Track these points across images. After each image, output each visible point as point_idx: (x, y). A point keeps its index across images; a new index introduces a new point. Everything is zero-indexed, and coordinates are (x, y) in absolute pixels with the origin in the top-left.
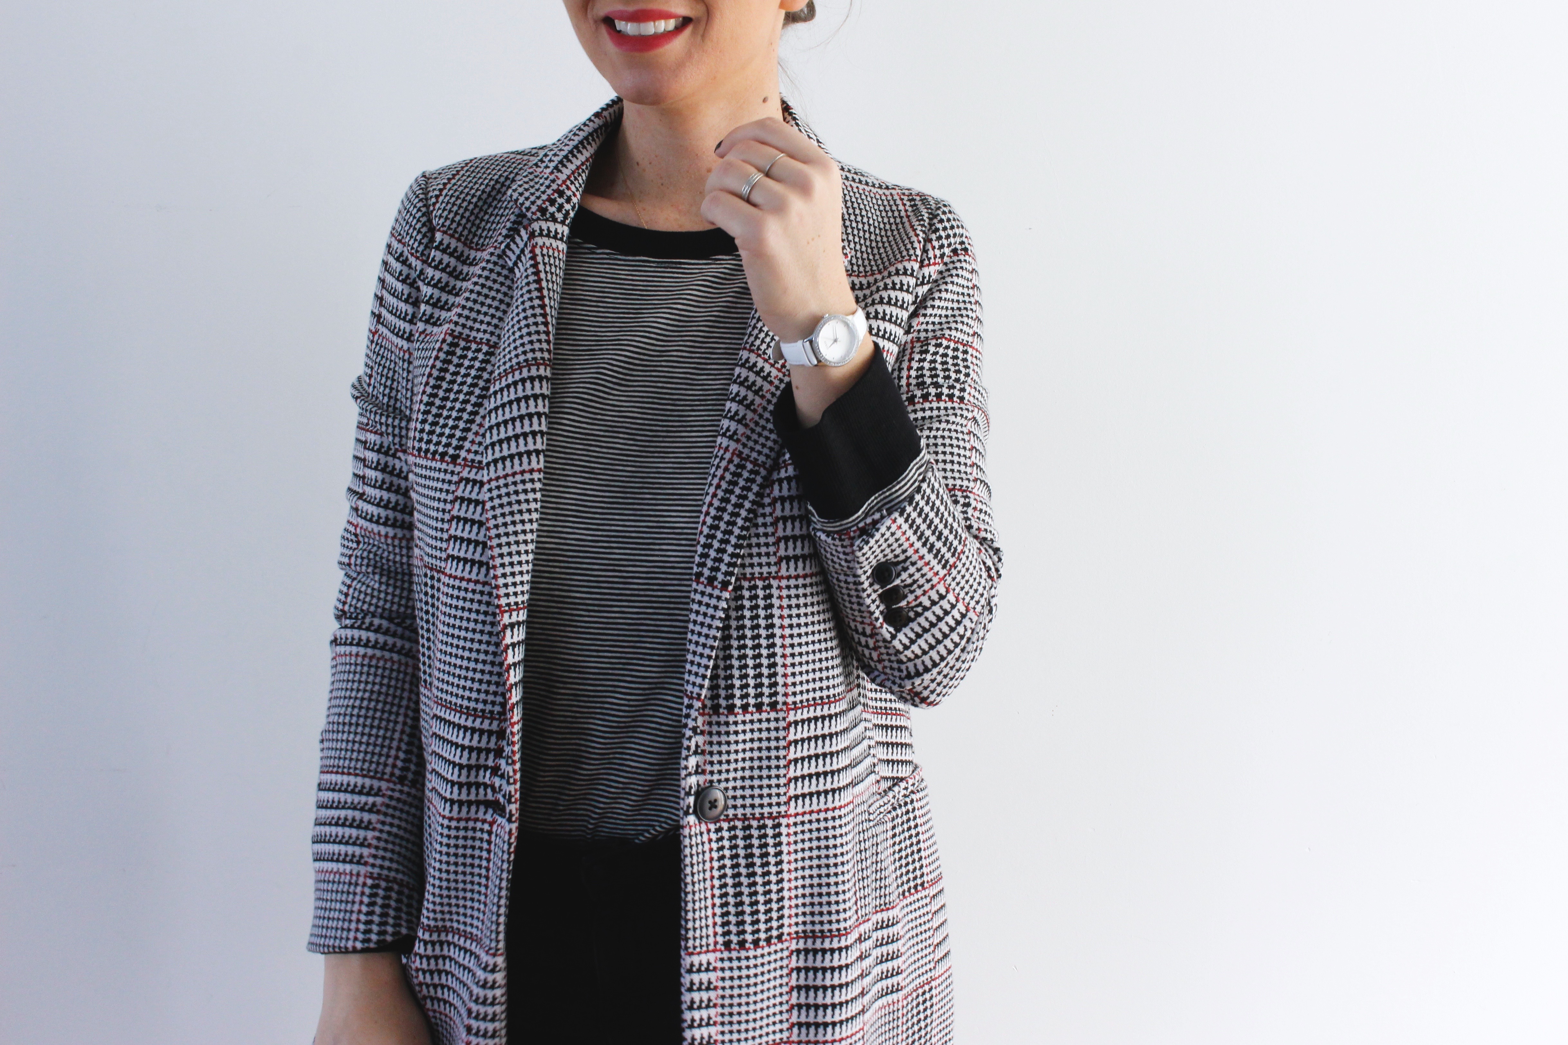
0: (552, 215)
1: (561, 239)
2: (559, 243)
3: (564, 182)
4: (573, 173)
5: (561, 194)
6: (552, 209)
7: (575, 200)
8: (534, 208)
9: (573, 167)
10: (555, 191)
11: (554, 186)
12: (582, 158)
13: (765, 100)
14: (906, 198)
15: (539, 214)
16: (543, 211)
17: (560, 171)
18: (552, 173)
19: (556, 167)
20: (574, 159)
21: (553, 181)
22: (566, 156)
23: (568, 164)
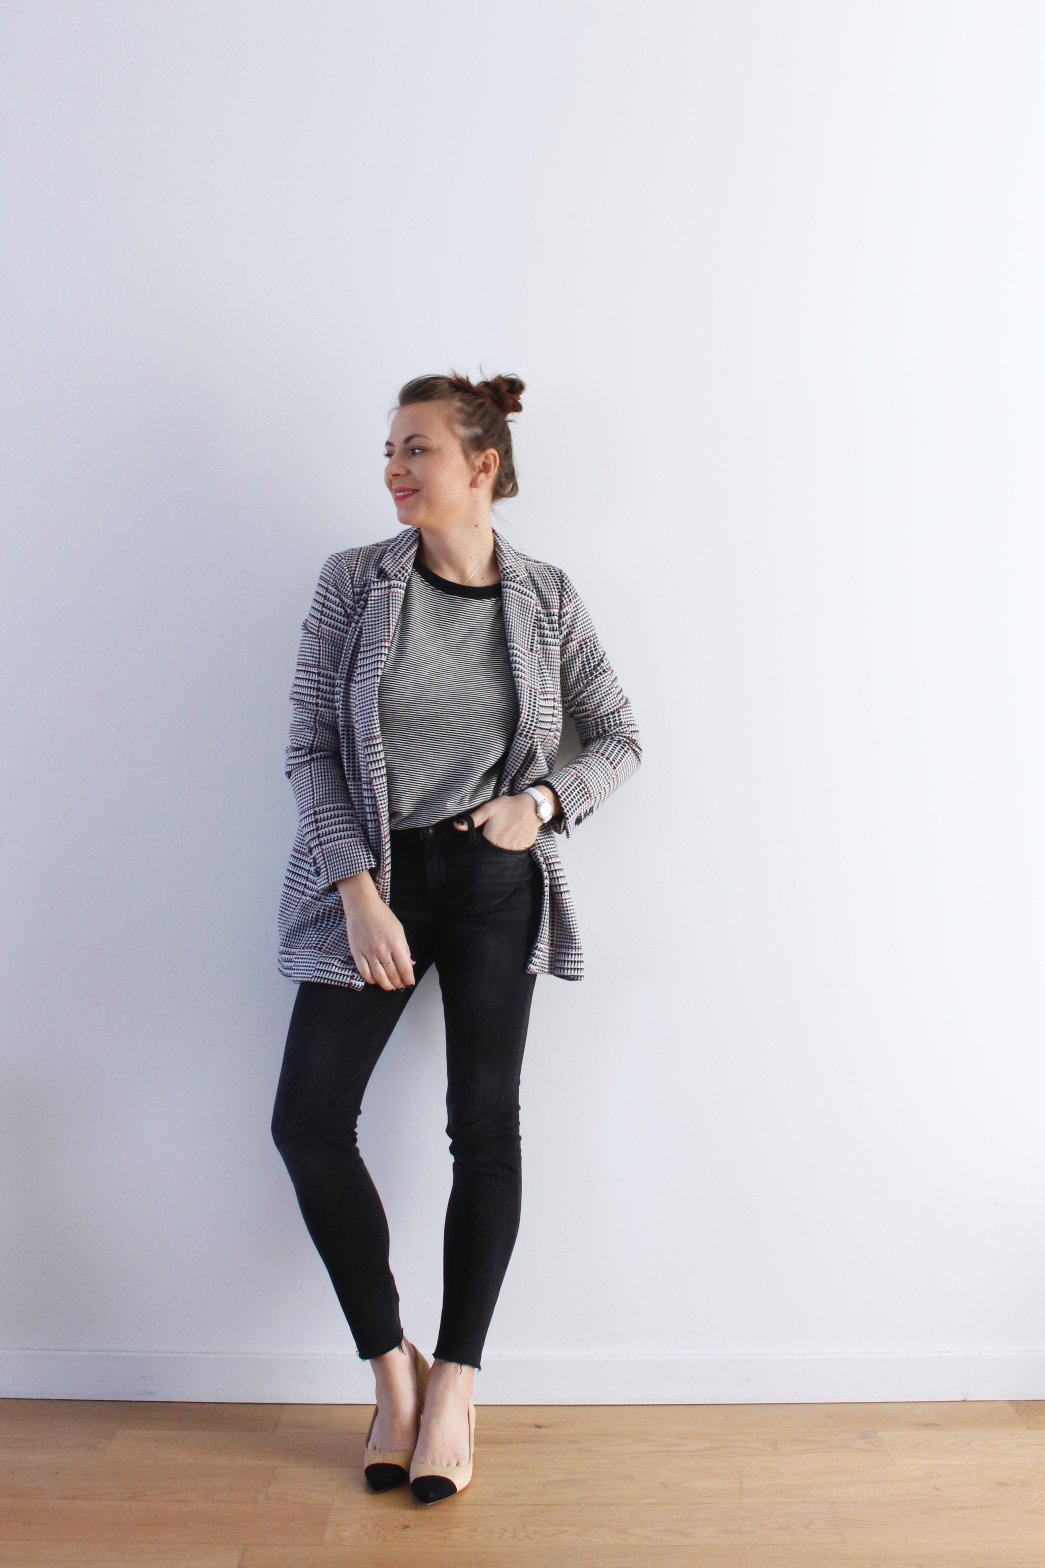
0: (400, 578)
1: (402, 589)
2: (401, 590)
3: (405, 563)
4: (408, 559)
5: (403, 568)
6: (400, 575)
7: (409, 571)
8: (392, 574)
9: (408, 556)
10: (401, 567)
11: (401, 565)
12: (412, 552)
13: (476, 526)
14: (546, 568)
15: (394, 577)
16: (396, 576)
17: (403, 558)
18: (399, 559)
19: (401, 556)
20: (408, 553)
21: (400, 563)
22: (405, 552)
23: (406, 555)
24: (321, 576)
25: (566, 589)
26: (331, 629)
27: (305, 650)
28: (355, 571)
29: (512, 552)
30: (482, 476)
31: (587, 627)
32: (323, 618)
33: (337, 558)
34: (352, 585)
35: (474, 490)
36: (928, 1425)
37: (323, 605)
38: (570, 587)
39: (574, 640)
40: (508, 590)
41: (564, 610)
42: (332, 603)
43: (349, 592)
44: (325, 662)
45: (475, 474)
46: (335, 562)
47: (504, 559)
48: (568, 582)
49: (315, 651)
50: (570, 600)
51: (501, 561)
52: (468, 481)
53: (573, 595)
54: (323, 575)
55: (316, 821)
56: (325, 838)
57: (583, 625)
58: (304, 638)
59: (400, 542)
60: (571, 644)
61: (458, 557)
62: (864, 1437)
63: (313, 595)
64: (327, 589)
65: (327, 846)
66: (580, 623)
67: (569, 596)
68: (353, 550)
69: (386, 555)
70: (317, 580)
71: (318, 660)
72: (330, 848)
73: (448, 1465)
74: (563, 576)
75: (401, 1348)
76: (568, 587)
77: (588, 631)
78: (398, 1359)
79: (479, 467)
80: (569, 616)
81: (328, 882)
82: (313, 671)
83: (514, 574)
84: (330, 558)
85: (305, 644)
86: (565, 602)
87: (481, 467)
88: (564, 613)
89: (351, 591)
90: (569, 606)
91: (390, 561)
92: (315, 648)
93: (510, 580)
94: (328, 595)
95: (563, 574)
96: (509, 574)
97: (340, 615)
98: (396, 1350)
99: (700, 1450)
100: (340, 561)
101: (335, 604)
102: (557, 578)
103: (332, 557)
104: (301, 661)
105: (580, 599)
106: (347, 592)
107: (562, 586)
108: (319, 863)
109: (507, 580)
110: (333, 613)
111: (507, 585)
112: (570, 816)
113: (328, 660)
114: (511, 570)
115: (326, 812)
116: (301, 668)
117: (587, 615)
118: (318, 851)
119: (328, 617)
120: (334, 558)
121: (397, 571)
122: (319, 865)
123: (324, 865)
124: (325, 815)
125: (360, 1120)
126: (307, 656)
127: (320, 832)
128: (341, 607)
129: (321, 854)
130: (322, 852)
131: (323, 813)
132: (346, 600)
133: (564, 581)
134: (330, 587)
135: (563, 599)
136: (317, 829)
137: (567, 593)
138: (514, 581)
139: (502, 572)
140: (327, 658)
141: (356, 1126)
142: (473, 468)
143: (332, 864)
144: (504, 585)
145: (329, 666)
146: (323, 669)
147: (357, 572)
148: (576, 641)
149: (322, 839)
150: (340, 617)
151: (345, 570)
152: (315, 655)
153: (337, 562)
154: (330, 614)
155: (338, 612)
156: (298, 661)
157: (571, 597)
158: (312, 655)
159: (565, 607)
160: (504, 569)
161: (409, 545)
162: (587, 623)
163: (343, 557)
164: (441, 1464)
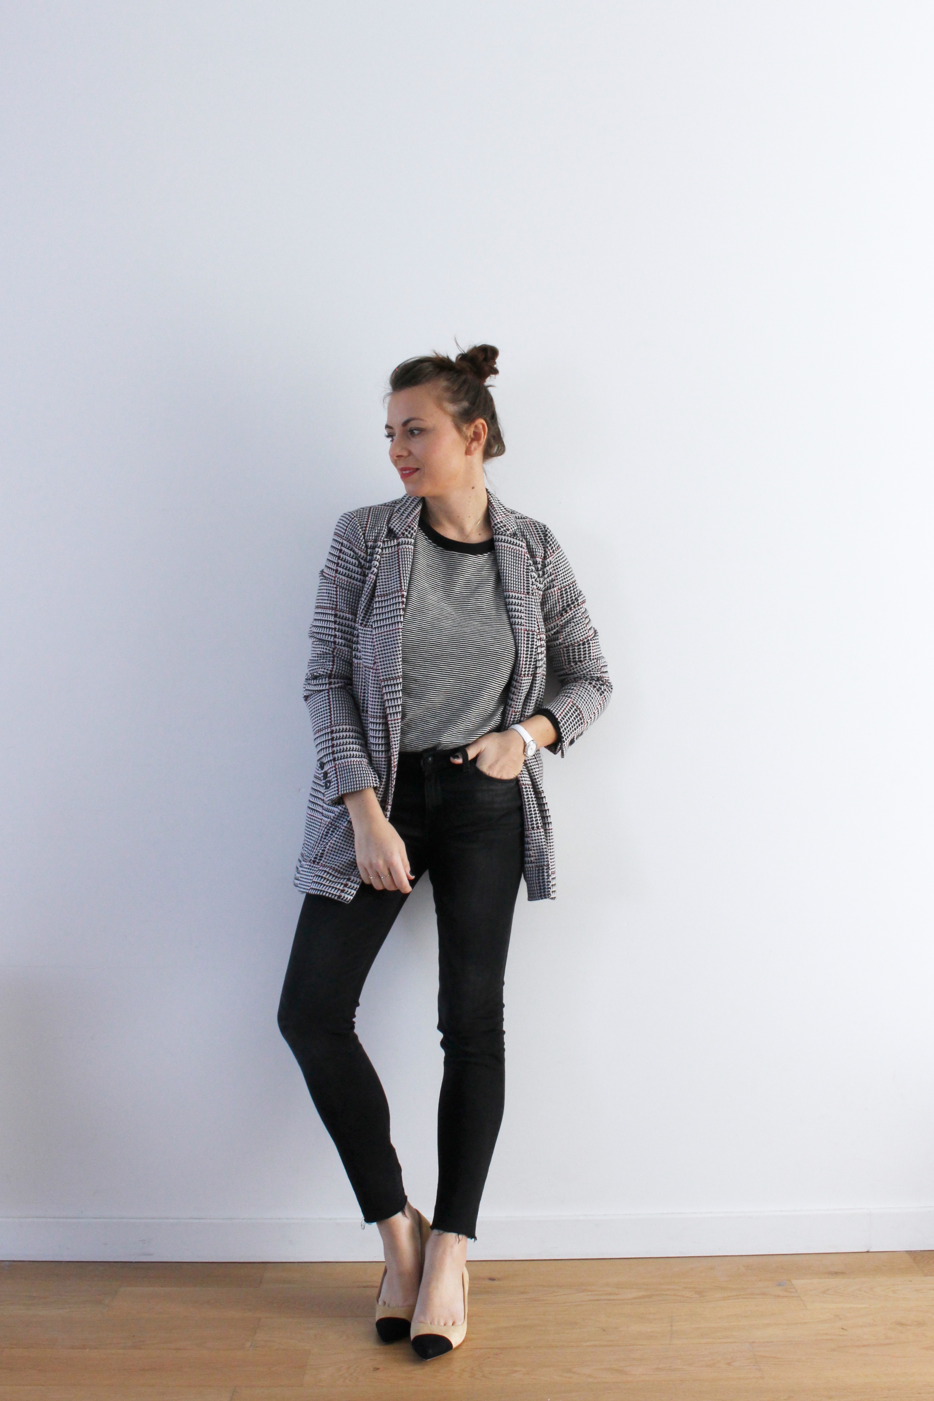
0: (407, 535)
1: (411, 544)
2: (409, 546)
3: (410, 522)
4: (413, 518)
5: (410, 527)
6: (406, 533)
7: (415, 528)
8: (400, 533)
9: (413, 516)
10: (407, 526)
11: (407, 524)
12: (416, 512)
13: (473, 488)
15: (402, 535)
16: (403, 534)
17: (408, 518)
18: (405, 519)
19: (407, 517)
20: (413, 513)
21: (406, 522)
22: (410, 512)
23: (411, 515)
24: (335, 532)
25: (549, 542)
26: (346, 578)
27: (323, 594)
28: (366, 527)
29: (502, 508)
30: (475, 444)
31: (567, 575)
32: (339, 569)
33: (349, 516)
34: (365, 540)
35: (469, 457)
36: (836, 1273)
37: (339, 557)
38: (553, 540)
39: (556, 586)
40: (500, 544)
41: (548, 560)
42: (347, 555)
43: (363, 545)
44: (341, 605)
45: (468, 444)
46: (349, 520)
47: (496, 515)
48: (551, 535)
49: (333, 596)
50: (553, 552)
51: (493, 517)
52: (463, 450)
53: (556, 546)
54: (337, 531)
55: (332, 739)
56: (339, 755)
57: (565, 574)
58: (321, 585)
59: (405, 503)
60: (552, 590)
61: (458, 517)
62: (779, 1285)
63: (329, 549)
64: (342, 544)
65: (340, 761)
66: (562, 572)
67: (552, 548)
68: (363, 509)
69: (393, 516)
70: (332, 536)
71: (335, 603)
72: (343, 763)
73: (445, 1325)
74: (546, 531)
75: (404, 1213)
76: (551, 540)
77: (568, 579)
78: (402, 1222)
79: (470, 436)
80: (552, 565)
81: (338, 793)
82: (329, 612)
83: (505, 529)
84: (342, 516)
85: (322, 589)
86: (549, 553)
87: (472, 436)
88: (548, 563)
89: (364, 545)
90: (553, 557)
91: (397, 521)
92: (332, 592)
93: (502, 535)
94: (344, 549)
95: (546, 529)
96: (500, 529)
97: (354, 566)
98: (399, 1215)
99: (635, 1298)
100: (353, 519)
101: (349, 557)
102: (541, 533)
103: (344, 515)
104: (319, 604)
105: (562, 550)
106: (361, 546)
107: (546, 540)
108: (330, 776)
109: (498, 534)
110: (348, 564)
111: (499, 539)
112: (566, 739)
113: (344, 604)
114: (502, 524)
115: (342, 731)
116: (320, 611)
117: (568, 564)
118: (331, 766)
119: (343, 568)
120: (347, 517)
121: (403, 530)
122: (330, 778)
123: (336, 779)
124: (341, 734)
125: (358, 1011)
126: (324, 600)
127: (335, 749)
128: (355, 559)
129: (334, 768)
130: (335, 767)
131: (339, 732)
132: (360, 553)
133: (547, 534)
134: (344, 542)
135: (547, 550)
136: (333, 746)
137: (551, 545)
138: (505, 535)
139: (494, 527)
140: (343, 601)
141: (354, 1016)
142: (466, 438)
143: (343, 778)
144: (496, 539)
145: (345, 609)
146: (340, 611)
147: (367, 529)
148: (557, 587)
149: (336, 756)
150: (354, 568)
151: (358, 526)
152: (332, 599)
153: (351, 519)
154: (346, 565)
155: (353, 563)
156: (317, 605)
157: (554, 548)
158: (329, 598)
159: (549, 557)
160: (496, 525)
161: (413, 506)
162: (568, 571)
163: (355, 515)
164: (439, 1323)
